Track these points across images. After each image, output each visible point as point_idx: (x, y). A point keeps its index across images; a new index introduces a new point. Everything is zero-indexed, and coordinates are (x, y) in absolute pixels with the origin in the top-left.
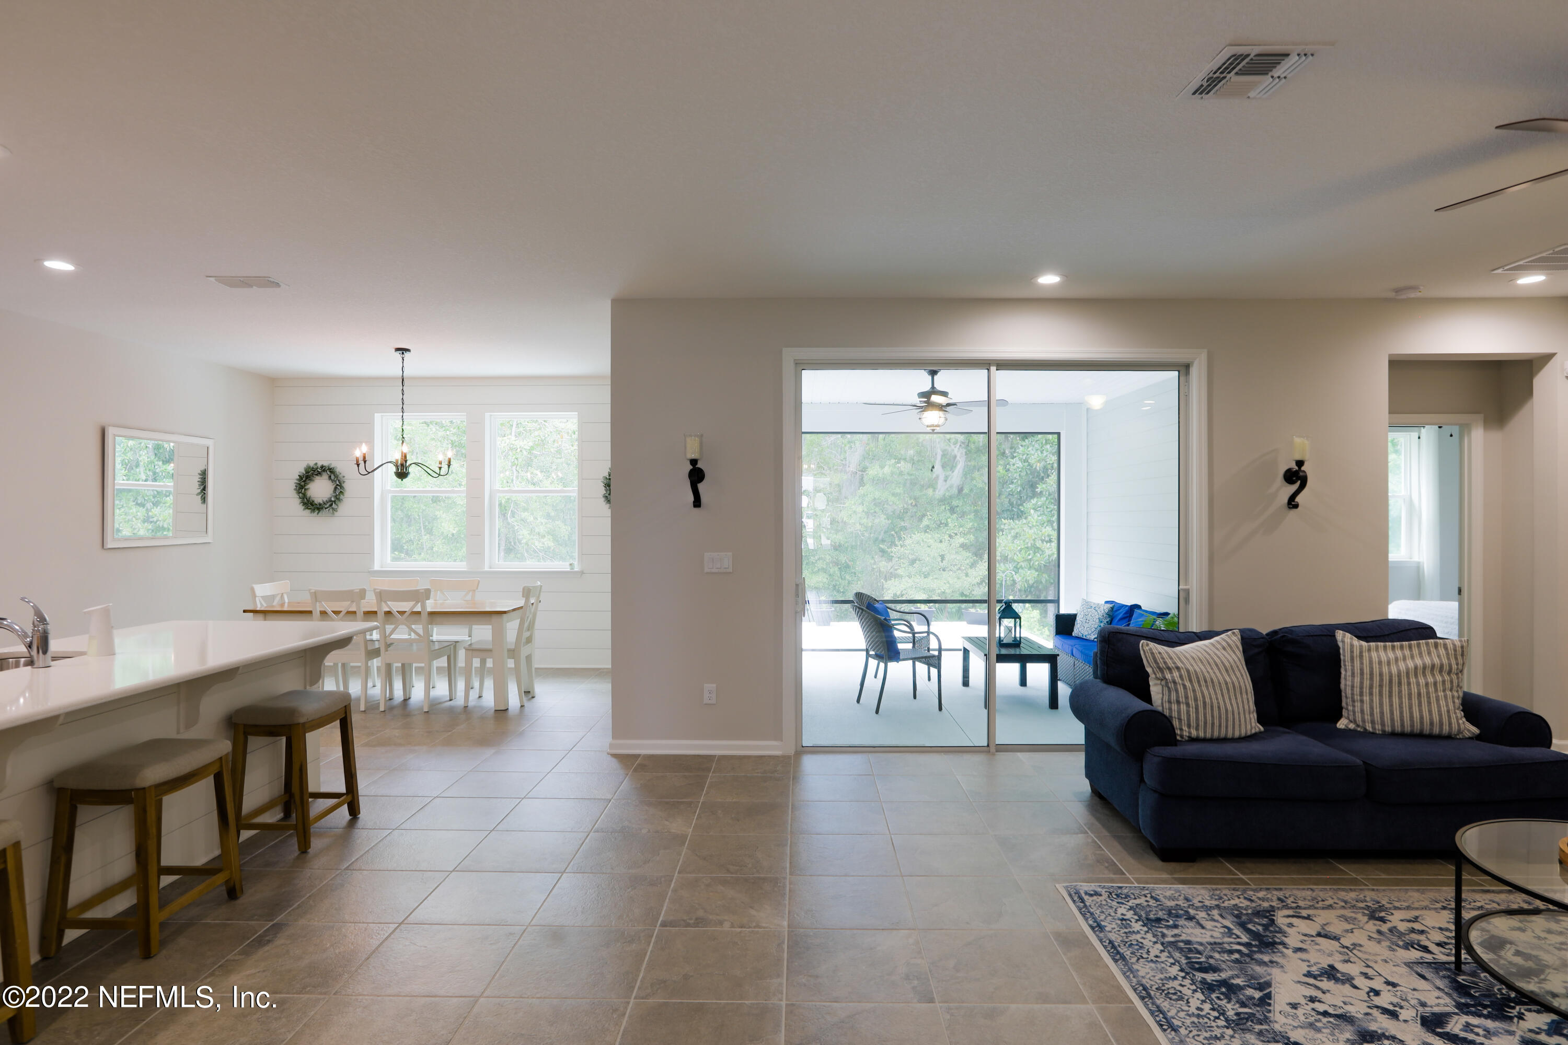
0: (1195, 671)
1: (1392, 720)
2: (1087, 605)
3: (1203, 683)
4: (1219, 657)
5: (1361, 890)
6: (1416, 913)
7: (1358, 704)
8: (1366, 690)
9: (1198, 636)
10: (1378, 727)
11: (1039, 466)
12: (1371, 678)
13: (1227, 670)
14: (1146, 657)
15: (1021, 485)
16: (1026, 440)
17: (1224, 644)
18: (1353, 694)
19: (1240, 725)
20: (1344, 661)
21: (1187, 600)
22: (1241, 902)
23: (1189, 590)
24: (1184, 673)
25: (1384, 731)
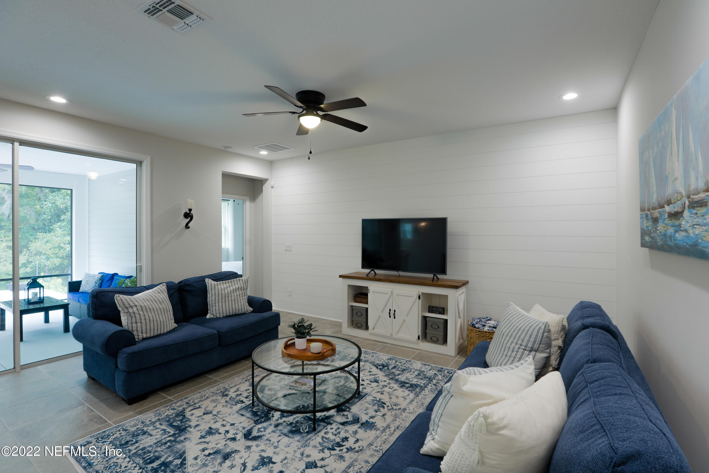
0: (145, 306)
1: (226, 311)
2: (88, 275)
3: (149, 311)
4: (156, 297)
5: (218, 384)
6: (237, 387)
7: (214, 307)
8: (217, 301)
9: (146, 288)
10: (221, 315)
11: (62, 206)
12: (219, 296)
13: (160, 303)
14: (118, 303)
15: (51, 216)
16: (54, 193)
17: (159, 290)
18: (212, 303)
19: (167, 327)
20: (209, 290)
21: (141, 271)
22: (170, 412)
23: (141, 266)
24: (139, 308)
25: (223, 316)
